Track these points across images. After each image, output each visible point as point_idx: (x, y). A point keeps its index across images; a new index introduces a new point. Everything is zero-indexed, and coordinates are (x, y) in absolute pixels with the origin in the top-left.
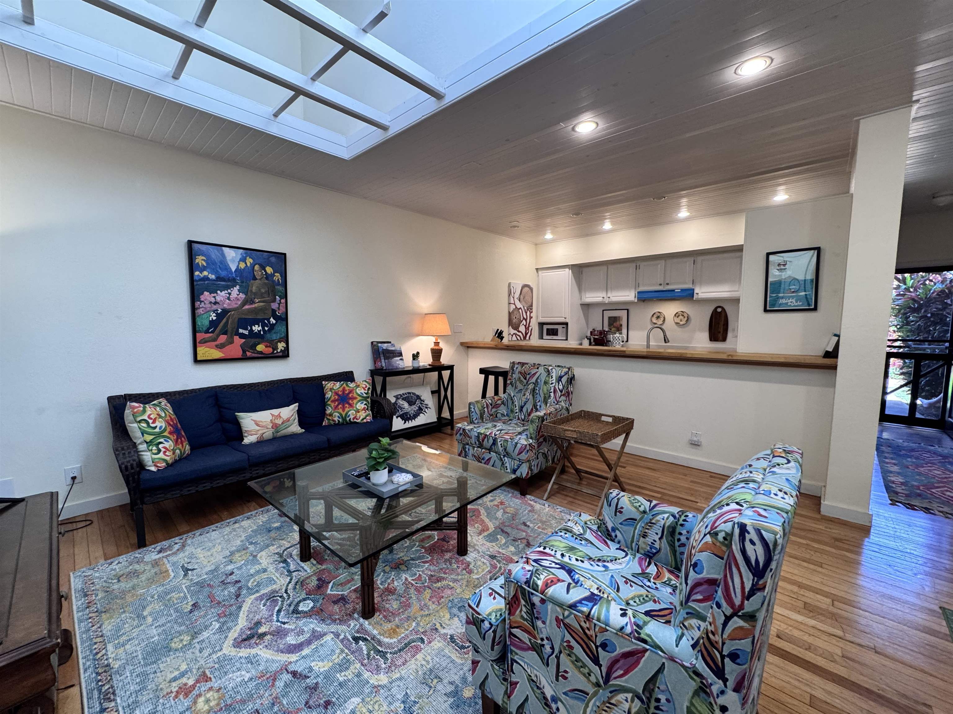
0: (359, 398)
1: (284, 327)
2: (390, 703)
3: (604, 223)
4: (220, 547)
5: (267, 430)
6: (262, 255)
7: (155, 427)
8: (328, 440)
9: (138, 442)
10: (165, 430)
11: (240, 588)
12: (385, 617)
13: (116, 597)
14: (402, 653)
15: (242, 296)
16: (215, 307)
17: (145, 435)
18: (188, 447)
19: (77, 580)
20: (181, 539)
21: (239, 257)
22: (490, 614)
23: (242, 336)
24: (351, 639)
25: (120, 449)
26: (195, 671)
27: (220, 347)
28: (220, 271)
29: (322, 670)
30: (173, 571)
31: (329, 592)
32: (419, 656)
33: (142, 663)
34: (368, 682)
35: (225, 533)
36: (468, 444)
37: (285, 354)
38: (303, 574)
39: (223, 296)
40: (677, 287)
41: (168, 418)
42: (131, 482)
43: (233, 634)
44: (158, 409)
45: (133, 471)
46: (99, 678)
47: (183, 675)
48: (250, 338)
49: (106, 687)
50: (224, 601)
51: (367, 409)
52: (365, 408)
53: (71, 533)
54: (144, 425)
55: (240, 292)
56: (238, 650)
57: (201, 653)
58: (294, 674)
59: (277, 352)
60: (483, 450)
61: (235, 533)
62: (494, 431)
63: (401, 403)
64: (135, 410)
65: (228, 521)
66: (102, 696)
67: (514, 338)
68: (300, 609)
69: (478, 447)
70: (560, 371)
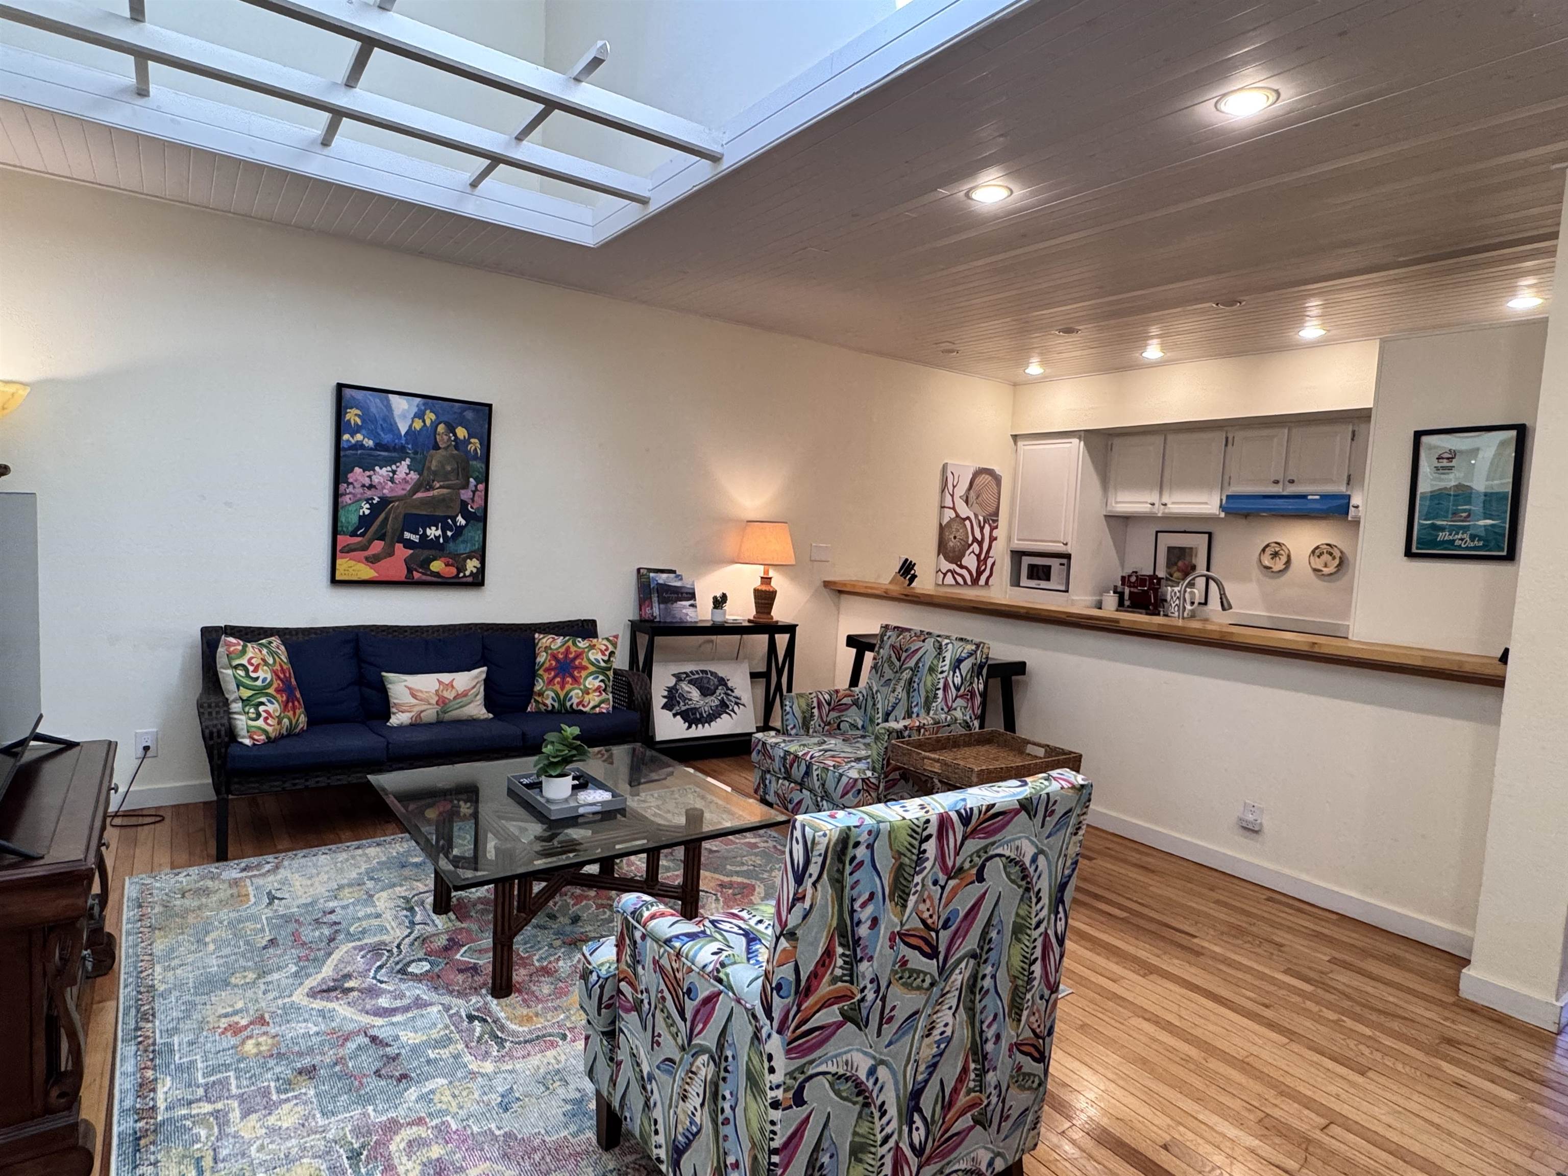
0: (592, 669)
1: (480, 532)
2: (485, 1093)
3: (1146, 345)
4: (326, 876)
5: (429, 707)
6: (452, 407)
7: (257, 679)
8: (524, 734)
9: (231, 697)
10: (270, 685)
11: (336, 932)
12: (524, 1000)
13: (177, 915)
14: (528, 1045)
15: (414, 476)
16: (369, 494)
17: (241, 688)
18: (303, 719)
19: (133, 887)
20: (276, 858)
21: (415, 410)
22: (602, 964)
23: (408, 544)
24: (464, 1017)
25: (206, 705)
26: (251, 1012)
27: (372, 560)
28: (381, 433)
29: (410, 1042)
30: (255, 896)
31: (458, 957)
32: (550, 1054)
33: (192, 991)
34: (466, 1066)
35: (340, 860)
36: (769, 772)
37: (477, 581)
38: (430, 929)
39: (382, 476)
40: (1312, 489)
41: (278, 667)
42: (216, 757)
43: (311, 982)
44: (265, 651)
45: (219, 741)
46: (140, 997)
47: (236, 1013)
48: (422, 548)
49: (146, 1007)
50: (311, 942)
51: (604, 690)
52: (600, 687)
53: (134, 829)
54: (242, 673)
55: (410, 470)
56: (311, 1000)
57: (264, 994)
58: (374, 1039)
59: (465, 576)
60: (792, 785)
61: (353, 862)
62: (816, 752)
63: (687, 689)
64: (232, 649)
65: (348, 844)
66: (139, 1015)
67: (949, 579)
68: (410, 970)
69: (784, 778)
70: (960, 650)
